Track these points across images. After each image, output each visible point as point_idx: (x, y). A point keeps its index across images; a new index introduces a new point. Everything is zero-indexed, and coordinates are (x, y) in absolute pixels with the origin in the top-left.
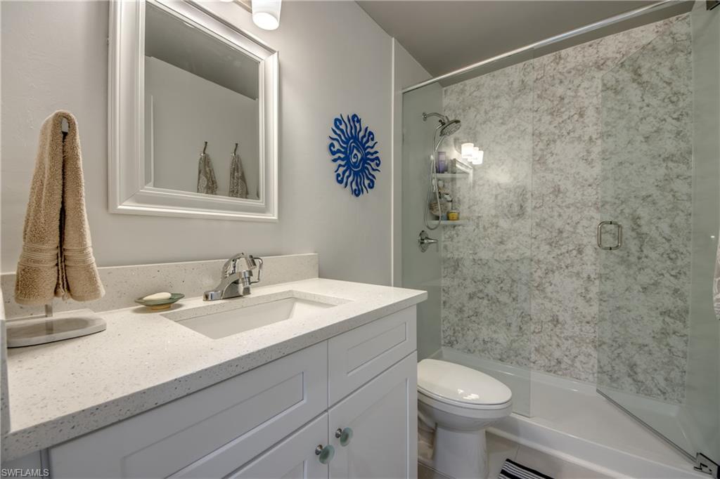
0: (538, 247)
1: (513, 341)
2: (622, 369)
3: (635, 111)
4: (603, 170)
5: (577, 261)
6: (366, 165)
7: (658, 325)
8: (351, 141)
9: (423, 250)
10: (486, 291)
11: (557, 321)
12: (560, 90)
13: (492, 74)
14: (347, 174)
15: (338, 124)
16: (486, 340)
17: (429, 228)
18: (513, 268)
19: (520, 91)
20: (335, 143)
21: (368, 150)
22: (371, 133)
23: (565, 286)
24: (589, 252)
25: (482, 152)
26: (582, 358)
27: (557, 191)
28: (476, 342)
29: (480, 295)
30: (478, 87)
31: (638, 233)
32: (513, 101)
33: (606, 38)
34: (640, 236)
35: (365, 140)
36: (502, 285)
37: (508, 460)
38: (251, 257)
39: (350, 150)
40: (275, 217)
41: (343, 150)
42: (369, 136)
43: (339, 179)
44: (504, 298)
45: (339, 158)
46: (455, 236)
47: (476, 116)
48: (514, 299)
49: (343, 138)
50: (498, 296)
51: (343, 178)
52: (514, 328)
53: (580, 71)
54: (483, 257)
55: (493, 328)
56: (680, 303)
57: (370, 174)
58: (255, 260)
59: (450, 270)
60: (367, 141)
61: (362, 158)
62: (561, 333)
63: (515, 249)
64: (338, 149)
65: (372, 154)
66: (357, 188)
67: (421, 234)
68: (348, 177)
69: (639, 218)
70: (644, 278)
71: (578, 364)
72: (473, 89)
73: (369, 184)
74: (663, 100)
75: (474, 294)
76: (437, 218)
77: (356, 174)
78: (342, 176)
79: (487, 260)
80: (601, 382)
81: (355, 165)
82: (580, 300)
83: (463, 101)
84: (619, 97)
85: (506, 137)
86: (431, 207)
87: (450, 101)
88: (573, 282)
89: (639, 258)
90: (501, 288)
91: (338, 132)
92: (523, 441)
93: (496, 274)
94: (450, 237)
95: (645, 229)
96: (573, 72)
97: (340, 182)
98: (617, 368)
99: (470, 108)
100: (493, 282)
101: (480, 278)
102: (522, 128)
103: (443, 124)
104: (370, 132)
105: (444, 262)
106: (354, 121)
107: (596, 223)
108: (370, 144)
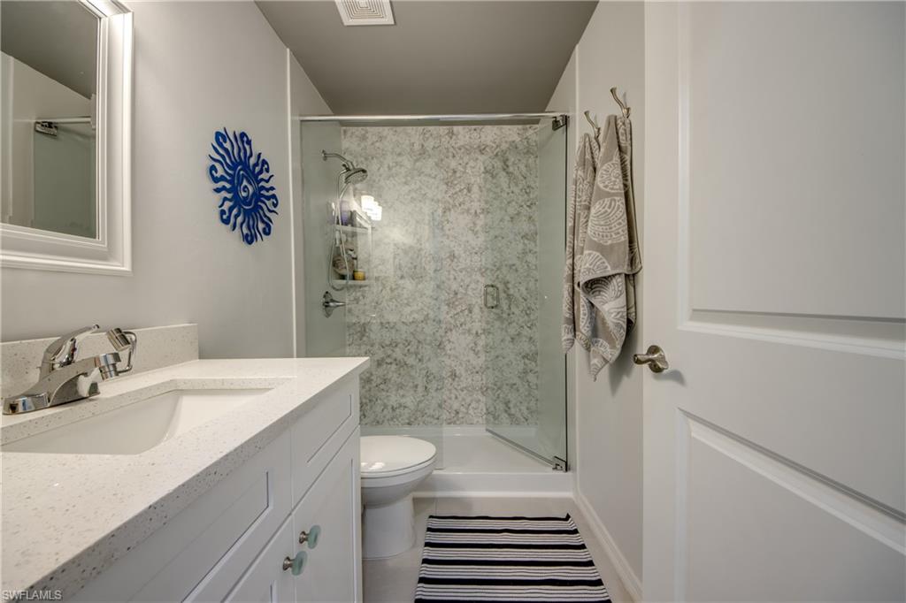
0: (439, 308)
1: (420, 402)
2: (501, 407)
3: (505, 195)
4: (485, 241)
5: (468, 319)
6: (259, 203)
7: (521, 366)
8: (239, 168)
9: (328, 315)
10: (394, 355)
11: (455, 376)
12: (453, 164)
13: (395, 128)
14: (235, 212)
15: (221, 140)
16: (395, 407)
17: (334, 288)
18: (418, 329)
19: (420, 154)
20: (218, 166)
21: (262, 184)
22: (264, 162)
23: (459, 342)
24: (476, 310)
25: (381, 208)
26: (474, 405)
27: (453, 256)
28: (385, 411)
29: (389, 360)
30: (381, 138)
31: (508, 295)
32: (415, 163)
33: (486, 126)
34: (509, 297)
35: (257, 169)
36: (409, 347)
37: (431, 517)
38: (119, 330)
39: (238, 180)
40: (127, 268)
41: (228, 178)
42: (263, 166)
43: (225, 217)
44: (411, 360)
45: (224, 188)
46: (361, 298)
47: (379, 169)
48: (420, 360)
49: (228, 161)
50: (406, 358)
51: (229, 217)
52: (420, 389)
53: (468, 150)
54: (390, 321)
55: (401, 392)
56: (533, 348)
57: (266, 216)
58: (127, 335)
59: (356, 337)
60: (261, 172)
61: (254, 193)
62: (459, 385)
63: (419, 310)
64: (222, 176)
65: (268, 190)
66: (249, 233)
67: (325, 296)
68: (236, 216)
69: (508, 282)
70: (512, 331)
71: (471, 411)
72: (375, 139)
73: (264, 229)
74: (521, 190)
75: (383, 359)
76: (343, 277)
77: (247, 213)
78: (227, 214)
79: (395, 323)
80: (488, 421)
81: (245, 201)
82: (471, 353)
83: (365, 148)
84: (494, 181)
85: (409, 197)
86: (335, 264)
87: (349, 144)
88: (466, 339)
89: (509, 315)
90: (408, 350)
91: (221, 152)
92: (439, 494)
93: (403, 337)
94: (355, 299)
95: (511, 292)
96: (463, 150)
97: (226, 222)
98: (497, 407)
99: (373, 158)
100: (401, 345)
101: (388, 343)
102: (423, 192)
103: (348, 170)
104: (264, 160)
105: (349, 327)
106: (243, 142)
107: (481, 287)
108: (264, 176)
